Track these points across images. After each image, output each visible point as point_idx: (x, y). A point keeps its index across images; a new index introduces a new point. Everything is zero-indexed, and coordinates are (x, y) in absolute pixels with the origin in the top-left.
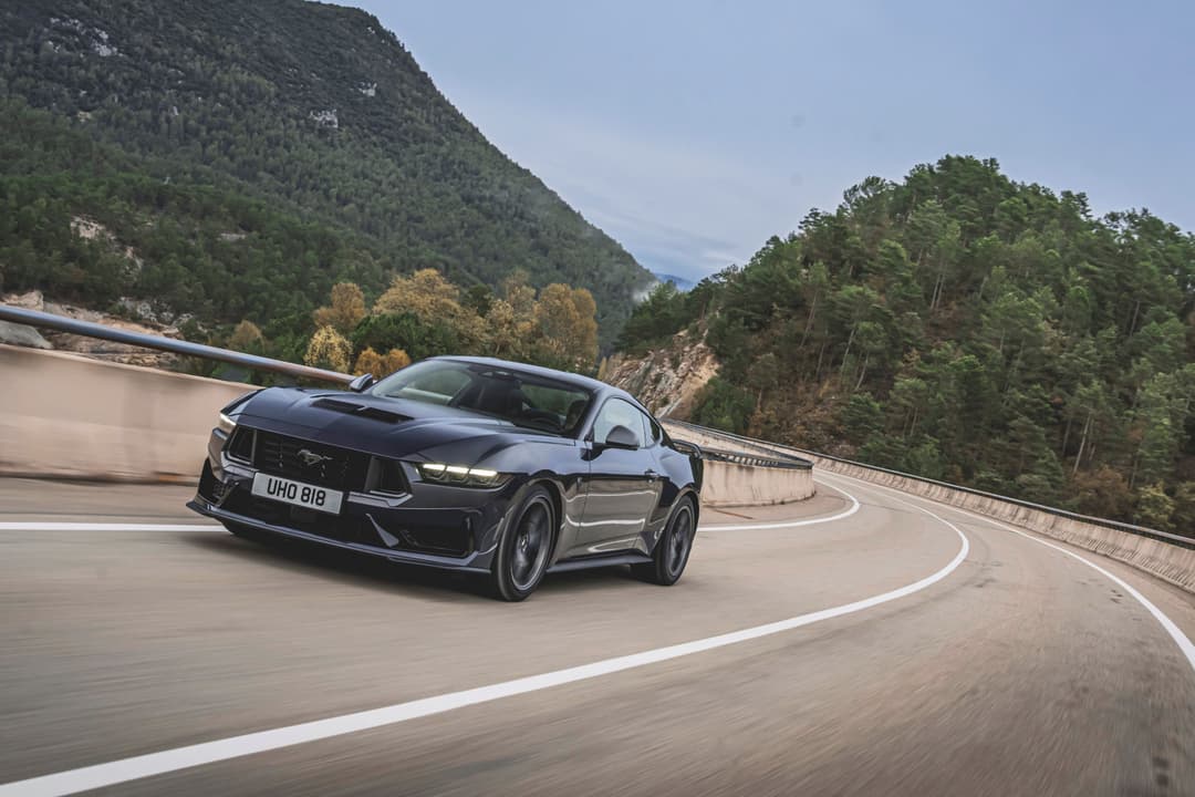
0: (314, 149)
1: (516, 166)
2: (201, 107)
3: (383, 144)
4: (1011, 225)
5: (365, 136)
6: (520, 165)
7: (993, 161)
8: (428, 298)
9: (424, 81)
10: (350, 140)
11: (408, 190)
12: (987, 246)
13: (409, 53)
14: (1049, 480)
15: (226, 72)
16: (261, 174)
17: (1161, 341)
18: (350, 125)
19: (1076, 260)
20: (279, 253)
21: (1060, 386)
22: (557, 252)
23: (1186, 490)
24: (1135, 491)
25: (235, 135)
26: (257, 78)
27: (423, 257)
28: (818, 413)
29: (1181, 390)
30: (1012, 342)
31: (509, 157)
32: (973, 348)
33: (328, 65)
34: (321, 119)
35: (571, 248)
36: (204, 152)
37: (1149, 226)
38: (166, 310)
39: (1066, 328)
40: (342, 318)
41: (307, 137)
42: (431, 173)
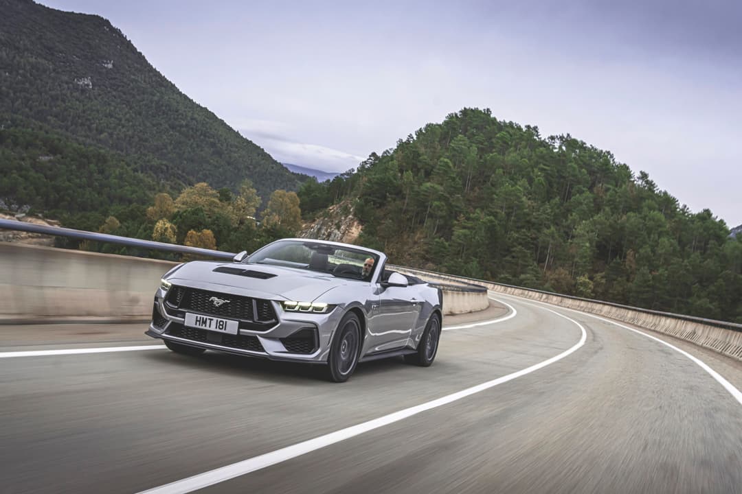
0: (80, 102)
1: (199, 106)
2: (9, 79)
3: (120, 97)
4: (503, 146)
5: (109, 92)
6: (201, 105)
7: (488, 110)
8: (204, 198)
9: (140, 57)
10: (100, 95)
11: (137, 123)
12: (492, 157)
13: (130, 41)
14: (535, 276)
15: (22, 57)
16: (49, 117)
17: (581, 204)
18: (100, 86)
19: (537, 163)
20: (74, 167)
21: (534, 229)
22: (227, 156)
23: (599, 277)
24: (574, 279)
25: (32, 95)
26: (40, 60)
27: (153, 163)
28: (416, 249)
29: (593, 228)
30: (509, 208)
31: (194, 101)
32: (491, 212)
33: (83, 50)
34: (81, 83)
35: (235, 152)
36: (13, 105)
37: (570, 143)
38: (13, 204)
39: (535, 199)
40: (161, 212)
41: (75, 94)
42: (150, 113)
